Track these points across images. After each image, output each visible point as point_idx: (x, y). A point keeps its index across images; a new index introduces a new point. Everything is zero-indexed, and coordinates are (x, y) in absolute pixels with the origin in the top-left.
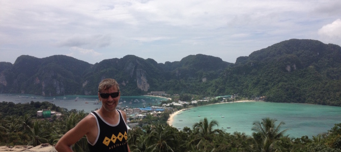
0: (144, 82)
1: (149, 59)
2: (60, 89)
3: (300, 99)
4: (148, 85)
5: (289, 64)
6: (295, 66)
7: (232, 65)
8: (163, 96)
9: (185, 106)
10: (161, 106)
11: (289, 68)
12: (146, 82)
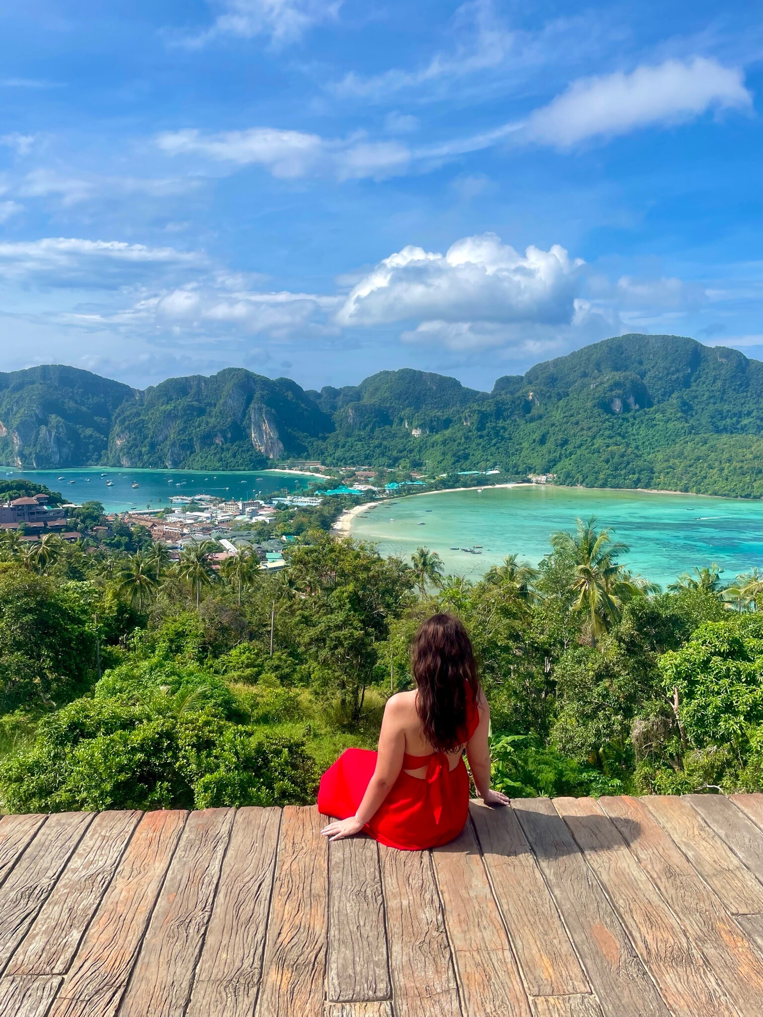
0: (271, 438)
1: (282, 379)
2: (60, 452)
3: (639, 480)
4: (281, 445)
5: (618, 397)
6: (631, 400)
7: (484, 397)
8: (317, 471)
9: (370, 496)
10: (312, 495)
11: (617, 406)
12: (276, 437)
